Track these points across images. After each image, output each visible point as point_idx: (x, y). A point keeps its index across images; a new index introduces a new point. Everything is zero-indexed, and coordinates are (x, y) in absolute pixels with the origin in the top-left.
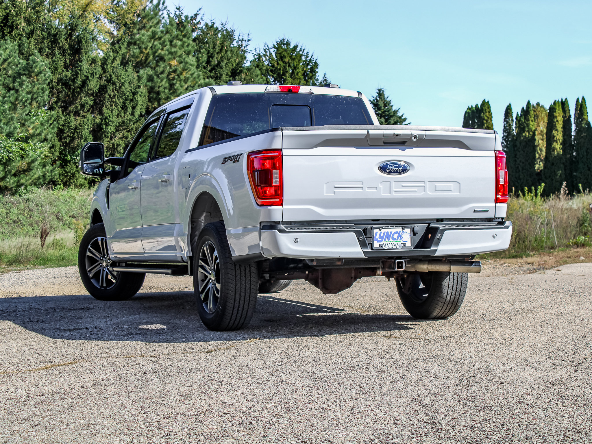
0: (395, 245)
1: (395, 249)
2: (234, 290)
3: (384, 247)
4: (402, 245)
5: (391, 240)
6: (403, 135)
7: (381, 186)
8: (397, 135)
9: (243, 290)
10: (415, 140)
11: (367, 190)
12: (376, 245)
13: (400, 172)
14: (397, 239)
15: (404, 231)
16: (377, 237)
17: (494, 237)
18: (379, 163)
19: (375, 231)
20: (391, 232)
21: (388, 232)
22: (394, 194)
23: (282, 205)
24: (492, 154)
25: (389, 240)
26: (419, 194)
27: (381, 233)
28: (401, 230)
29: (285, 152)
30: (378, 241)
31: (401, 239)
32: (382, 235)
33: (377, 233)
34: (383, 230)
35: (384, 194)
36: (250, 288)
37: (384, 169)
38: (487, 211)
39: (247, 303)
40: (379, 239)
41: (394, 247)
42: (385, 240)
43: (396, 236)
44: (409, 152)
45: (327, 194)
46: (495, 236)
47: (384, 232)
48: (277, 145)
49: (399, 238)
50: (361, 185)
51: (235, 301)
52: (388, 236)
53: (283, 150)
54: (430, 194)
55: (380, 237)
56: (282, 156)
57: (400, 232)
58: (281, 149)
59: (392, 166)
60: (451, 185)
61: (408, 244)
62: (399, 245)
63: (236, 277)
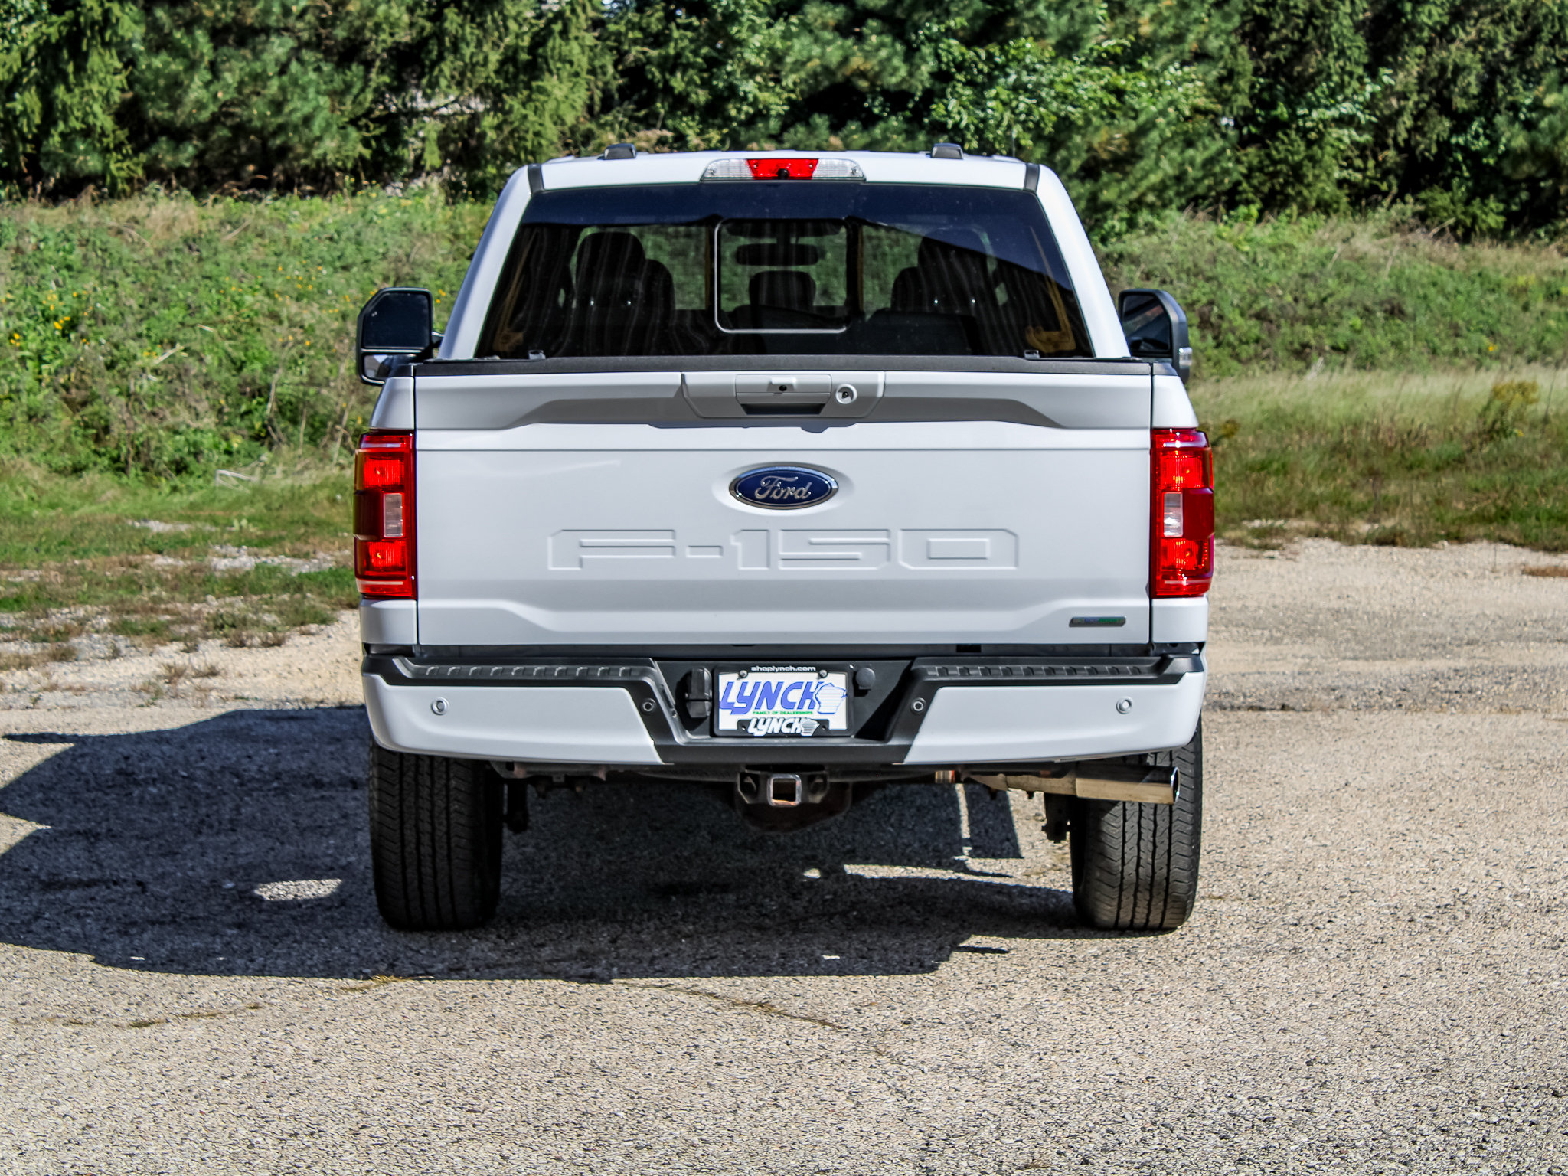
0: (790, 725)
1: (790, 736)
2: (396, 814)
3: (751, 730)
4: (816, 725)
5: (778, 706)
6: (803, 387)
7: (739, 544)
8: (783, 388)
9: (425, 815)
10: (847, 401)
11: (689, 555)
12: (727, 721)
13: (801, 500)
14: (801, 706)
15: (826, 681)
16: (732, 698)
17: (1120, 710)
18: (733, 471)
19: (724, 679)
20: (780, 684)
21: (768, 685)
22: (782, 567)
23: (414, 596)
24: (1144, 439)
25: (770, 706)
26: (868, 569)
27: (744, 685)
28: (813, 677)
29: (423, 440)
30: (736, 711)
31: (812, 706)
32: (747, 693)
33: (730, 685)
34: (752, 678)
35: (746, 567)
36: (447, 808)
37: (748, 487)
38: (1118, 622)
39: (442, 852)
40: (737, 705)
41: (786, 730)
42: (758, 707)
43: (795, 696)
44: (833, 436)
45: (557, 567)
46: (1125, 705)
47: (757, 684)
48: (401, 419)
49: (808, 702)
50: (669, 541)
51: (403, 846)
52: (769, 695)
53: (418, 433)
54: (909, 567)
55: (740, 698)
56: (414, 451)
57: (809, 684)
58: (414, 431)
59: (772, 480)
60: (986, 540)
61: (839, 722)
62: (803, 723)
63: (402, 774)
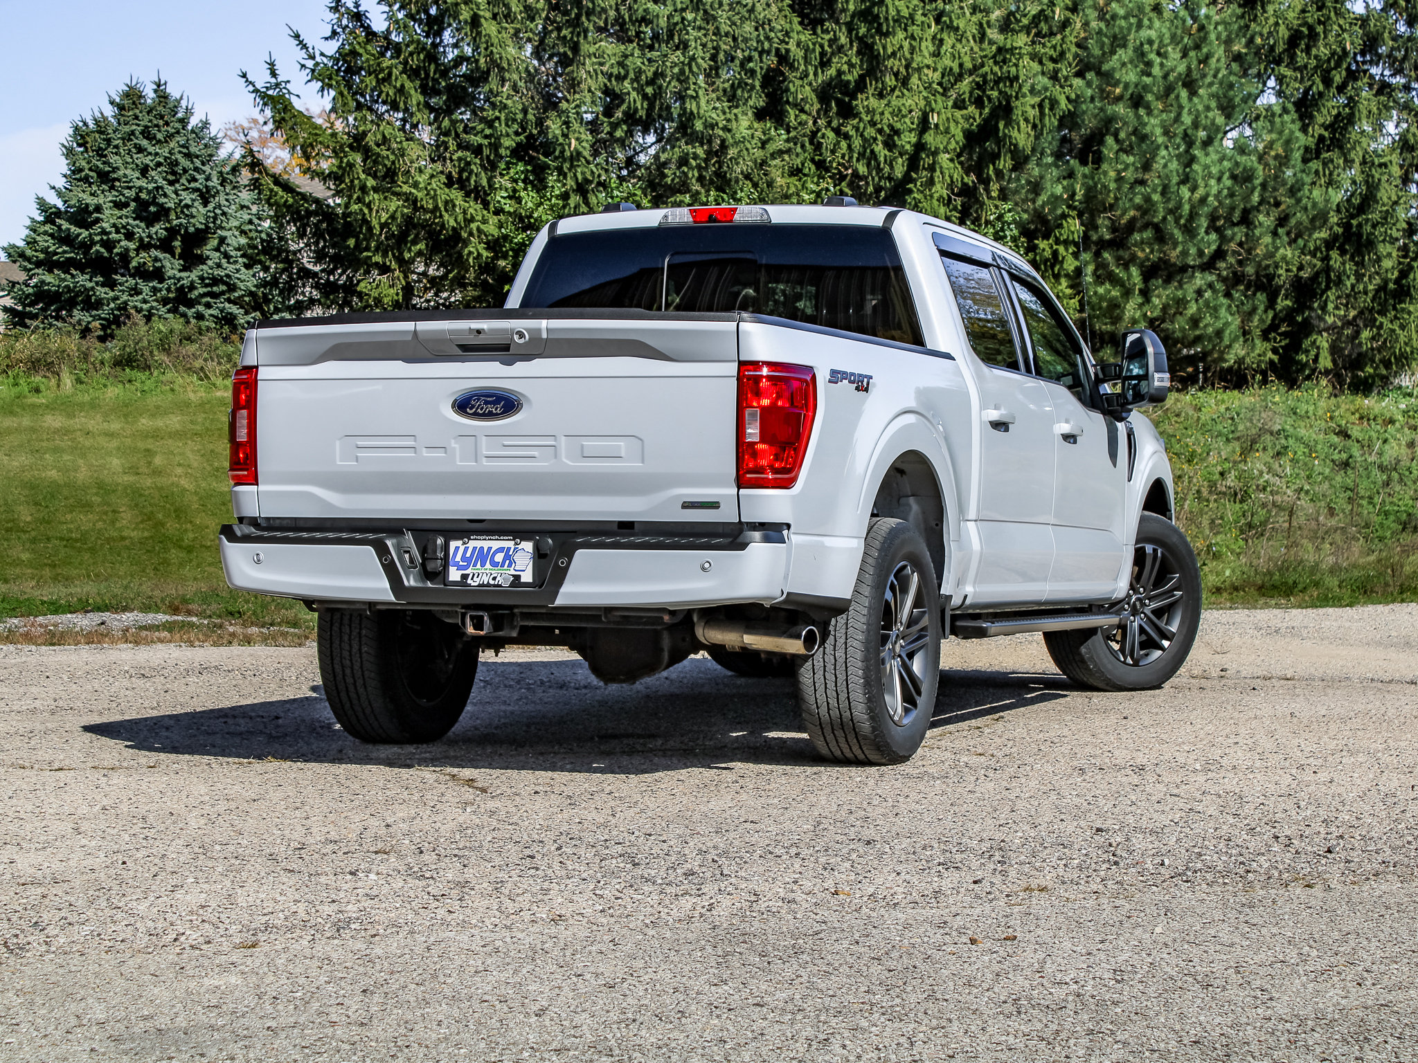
0: (494, 579)
1: (495, 586)
3: (469, 581)
4: (512, 578)
5: (488, 565)
6: (493, 331)
7: (457, 446)
8: (479, 332)
10: (522, 341)
11: (425, 453)
12: (454, 575)
13: (497, 414)
14: (503, 566)
15: (520, 547)
16: (458, 558)
17: (703, 569)
18: (454, 393)
19: (453, 544)
20: (490, 549)
21: (482, 548)
22: (485, 462)
23: (256, 482)
24: (732, 369)
25: (482, 564)
26: (542, 465)
27: (466, 549)
28: (511, 544)
29: (263, 373)
30: (460, 568)
31: (510, 566)
32: (468, 555)
33: (457, 548)
34: (472, 544)
35: (462, 464)
37: (463, 406)
38: (715, 506)
40: (461, 563)
41: (492, 582)
42: (475, 565)
43: (499, 558)
44: (520, 368)
45: (343, 463)
46: (707, 565)
47: (475, 548)
48: (250, 360)
49: (507, 562)
50: (412, 443)
52: (482, 556)
53: (259, 368)
54: (569, 463)
55: (464, 558)
56: (256, 381)
57: (509, 549)
58: (257, 367)
59: (478, 400)
60: (621, 443)
61: (527, 577)
62: (503, 578)
